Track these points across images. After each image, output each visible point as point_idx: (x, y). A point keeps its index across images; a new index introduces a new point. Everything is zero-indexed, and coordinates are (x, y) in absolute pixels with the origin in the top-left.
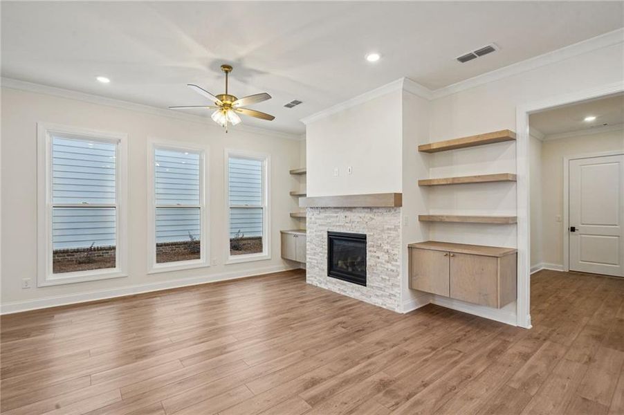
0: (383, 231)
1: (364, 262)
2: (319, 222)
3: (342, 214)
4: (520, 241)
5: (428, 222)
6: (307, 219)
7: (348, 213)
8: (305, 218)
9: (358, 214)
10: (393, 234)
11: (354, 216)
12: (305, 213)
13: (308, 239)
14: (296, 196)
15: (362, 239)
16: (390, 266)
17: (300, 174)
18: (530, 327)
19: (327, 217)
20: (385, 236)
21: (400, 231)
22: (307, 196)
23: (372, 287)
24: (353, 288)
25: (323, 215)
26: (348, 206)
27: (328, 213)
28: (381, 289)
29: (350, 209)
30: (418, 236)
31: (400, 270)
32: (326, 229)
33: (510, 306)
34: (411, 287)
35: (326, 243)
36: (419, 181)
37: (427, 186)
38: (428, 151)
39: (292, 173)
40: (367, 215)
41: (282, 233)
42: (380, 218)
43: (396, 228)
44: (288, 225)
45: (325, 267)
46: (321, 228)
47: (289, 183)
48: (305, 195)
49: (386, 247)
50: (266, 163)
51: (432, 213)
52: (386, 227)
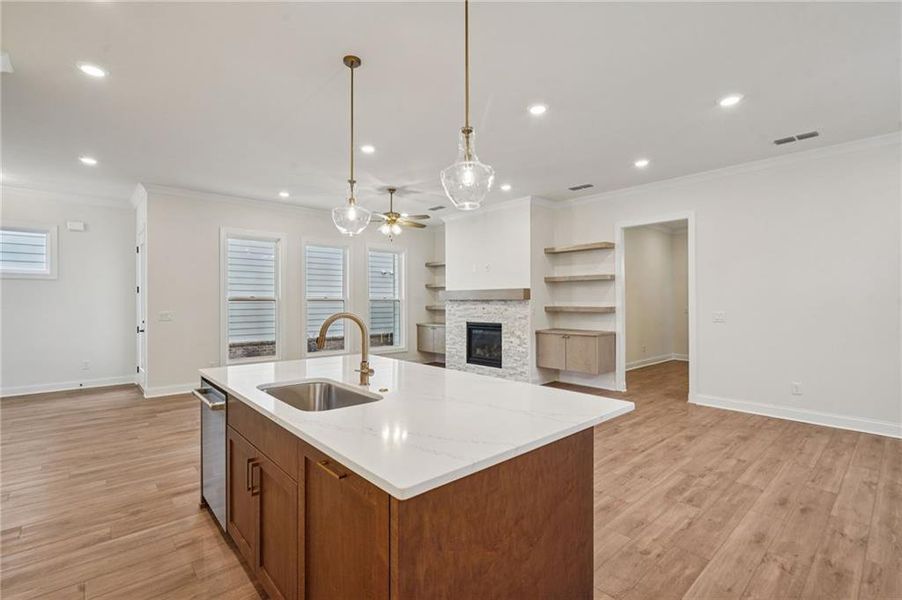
0: (515, 320)
1: (500, 347)
2: (458, 313)
3: (480, 306)
4: (618, 326)
5: (553, 312)
6: (447, 312)
7: (485, 306)
8: (444, 311)
9: (493, 306)
10: (523, 321)
11: (490, 308)
12: (444, 306)
13: (447, 330)
14: (434, 289)
15: (498, 327)
16: (520, 349)
17: (436, 267)
18: (625, 390)
19: (466, 309)
20: (517, 324)
21: (529, 319)
22: (447, 289)
23: (506, 368)
24: (490, 371)
25: (461, 307)
26: (485, 298)
27: (468, 305)
28: (513, 368)
29: (487, 301)
30: (544, 324)
31: (529, 351)
32: (466, 320)
33: (611, 376)
34: (538, 367)
35: (465, 333)
36: (545, 278)
37: (552, 283)
38: (552, 253)
39: (427, 265)
40: (501, 307)
41: (418, 326)
42: (514, 309)
43: (526, 317)
44: (423, 318)
45: (465, 354)
46: (460, 319)
47: (425, 275)
48: (444, 288)
49: (518, 333)
50: (403, 256)
51: (557, 304)
52: (519, 316)
